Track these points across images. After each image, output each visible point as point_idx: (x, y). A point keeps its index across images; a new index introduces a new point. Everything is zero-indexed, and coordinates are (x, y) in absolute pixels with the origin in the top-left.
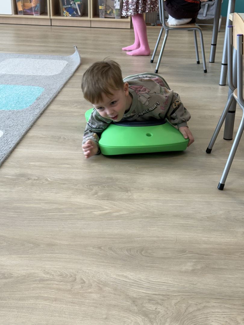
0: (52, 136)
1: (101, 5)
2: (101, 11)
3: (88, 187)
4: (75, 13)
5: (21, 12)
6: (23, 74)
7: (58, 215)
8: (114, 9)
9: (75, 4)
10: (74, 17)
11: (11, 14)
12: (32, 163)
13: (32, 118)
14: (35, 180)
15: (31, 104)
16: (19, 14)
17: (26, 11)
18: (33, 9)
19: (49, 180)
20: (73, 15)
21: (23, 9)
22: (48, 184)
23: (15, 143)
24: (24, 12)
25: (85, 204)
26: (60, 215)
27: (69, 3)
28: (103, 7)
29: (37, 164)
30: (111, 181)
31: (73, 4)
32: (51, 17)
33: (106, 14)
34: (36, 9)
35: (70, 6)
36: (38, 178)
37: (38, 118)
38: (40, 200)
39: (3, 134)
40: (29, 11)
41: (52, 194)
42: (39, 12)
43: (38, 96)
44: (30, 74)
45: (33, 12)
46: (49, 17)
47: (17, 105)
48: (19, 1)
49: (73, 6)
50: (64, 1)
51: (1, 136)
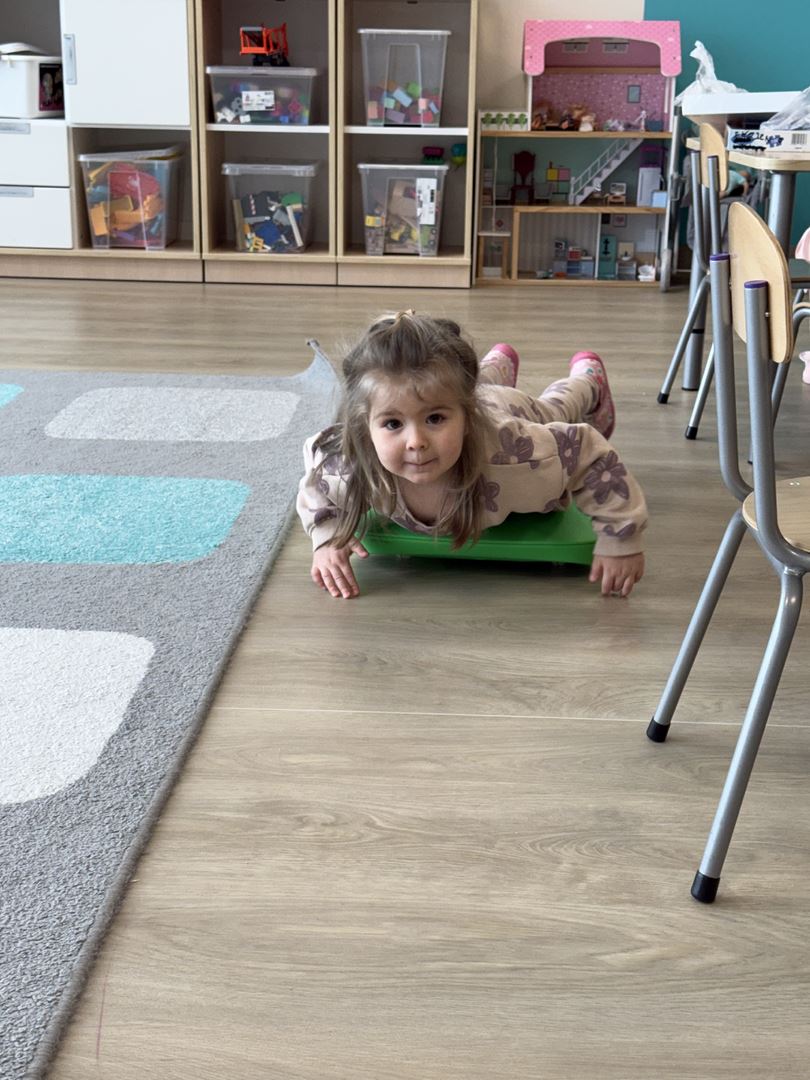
0: (334, 654)
1: (372, 214)
2: (373, 232)
3: (538, 848)
4: (284, 239)
5: (102, 240)
6: (161, 438)
7: (466, 971)
8: (416, 225)
9: (284, 210)
10: (279, 252)
11: (70, 247)
12: (293, 759)
13: (240, 592)
14: (325, 825)
15: (219, 540)
16: (95, 246)
17: (119, 238)
18: (144, 230)
19: (379, 823)
20: (278, 248)
21: (110, 231)
22: (382, 839)
23: (209, 685)
24: (111, 238)
25: (554, 920)
26: (471, 972)
27: (263, 210)
28: (378, 218)
29: (315, 760)
30: (616, 824)
31: (278, 211)
32: (204, 254)
33: (389, 240)
34: (153, 230)
35: (267, 218)
36: (337, 816)
38: (371, 906)
39: (154, 651)
40: (130, 238)
41: (409, 881)
42: (163, 241)
43: (238, 513)
44: (182, 437)
45: (142, 239)
46: (198, 254)
47: (173, 545)
48: (98, 203)
49: (278, 217)
50: (249, 201)
51: (150, 657)
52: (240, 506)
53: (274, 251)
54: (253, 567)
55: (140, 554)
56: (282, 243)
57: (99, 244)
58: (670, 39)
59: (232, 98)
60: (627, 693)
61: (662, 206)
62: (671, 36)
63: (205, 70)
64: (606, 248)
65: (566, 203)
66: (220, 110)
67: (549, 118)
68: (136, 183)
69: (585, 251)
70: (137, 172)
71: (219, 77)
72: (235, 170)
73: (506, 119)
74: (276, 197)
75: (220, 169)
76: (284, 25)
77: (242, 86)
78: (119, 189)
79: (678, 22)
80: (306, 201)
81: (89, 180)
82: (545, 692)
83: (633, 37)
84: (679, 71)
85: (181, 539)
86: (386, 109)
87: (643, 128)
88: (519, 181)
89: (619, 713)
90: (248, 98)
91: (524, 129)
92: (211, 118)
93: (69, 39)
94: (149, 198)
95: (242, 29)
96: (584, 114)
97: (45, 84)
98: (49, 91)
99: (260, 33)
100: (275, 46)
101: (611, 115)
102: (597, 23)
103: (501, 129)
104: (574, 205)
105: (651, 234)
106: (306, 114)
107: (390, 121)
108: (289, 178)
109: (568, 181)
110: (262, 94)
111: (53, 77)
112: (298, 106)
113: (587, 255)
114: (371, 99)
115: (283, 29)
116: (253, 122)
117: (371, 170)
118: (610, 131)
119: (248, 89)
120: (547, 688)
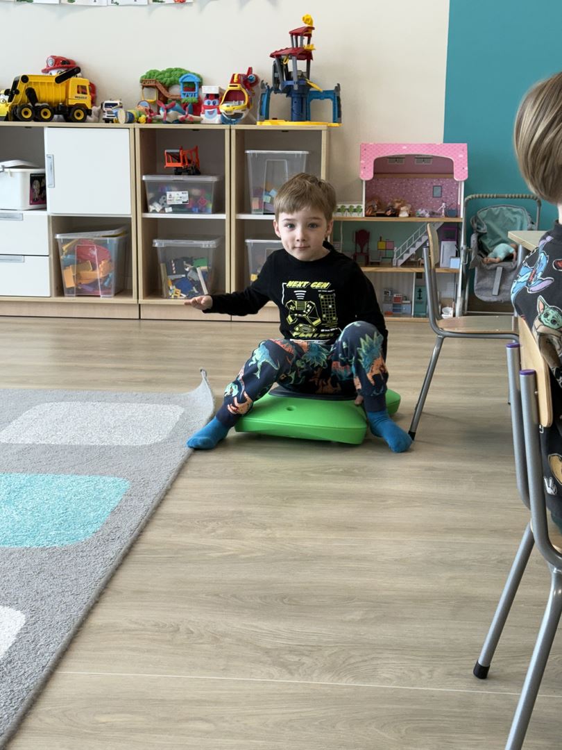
0: (156, 625)
4: (195, 290)
5: (71, 291)
6: (77, 443)
9: (195, 270)
11: (49, 295)
13: (100, 571)
15: (96, 527)
16: (66, 295)
17: (82, 289)
18: (99, 284)
21: (76, 285)
23: (57, 652)
24: (77, 289)
27: (181, 270)
31: (191, 271)
32: (140, 300)
34: (106, 284)
35: (184, 276)
37: (117, 568)
39: (24, 622)
40: (90, 289)
42: (113, 291)
43: (117, 504)
44: (92, 442)
45: (98, 290)
46: (136, 300)
47: (62, 531)
48: (69, 266)
49: (191, 275)
50: (171, 264)
51: (20, 628)
52: (119, 499)
53: (188, 297)
54: (115, 549)
55: (37, 539)
56: (194, 292)
57: (69, 293)
58: (461, 156)
59: (160, 196)
60: (366, 661)
61: (458, 267)
62: (461, 153)
63: (141, 177)
64: (420, 295)
65: (391, 265)
66: (151, 204)
67: (378, 208)
68: (95, 253)
69: (406, 297)
70: (95, 246)
71: (151, 183)
72: (161, 244)
73: (348, 209)
74: (190, 261)
75: (152, 243)
76: (197, 147)
77: (166, 189)
78: (82, 256)
79: (465, 145)
80: (210, 263)
81: (63, 251)
82: (305, 659)
83: (435, 155)
84: (467, 177)
85: (69, 526)
86: (265, 203)
87: (443, 215)
88: (359, 250)
89: (356, 678)
90: (170, 195)
91: (360, 216)
92: (146, 210)
93: (50, 157)
94: (103, 262)
95: (166, 151)
96: (402, 206)
97: (34, 187)
98: (37, 192)
99: (179, 153)
100: (189, 162)
101: (421, 206)
102: (410, 145)
103: (345, 215)
104: (397, 266)
105: (451, 285)
106: (210, 206)
107: (267, 211)
108: (198, 249)
109: (393, 250)
110: (180, 193)
111: (40, 182)
112: (205, 201)
113: (406, 300)
114: (255, 196)
115: (196, 150)
116: (174, 212)
117: (254, 244)
118: (420, 217)
119: (171, 191)
120: (307, 656)
